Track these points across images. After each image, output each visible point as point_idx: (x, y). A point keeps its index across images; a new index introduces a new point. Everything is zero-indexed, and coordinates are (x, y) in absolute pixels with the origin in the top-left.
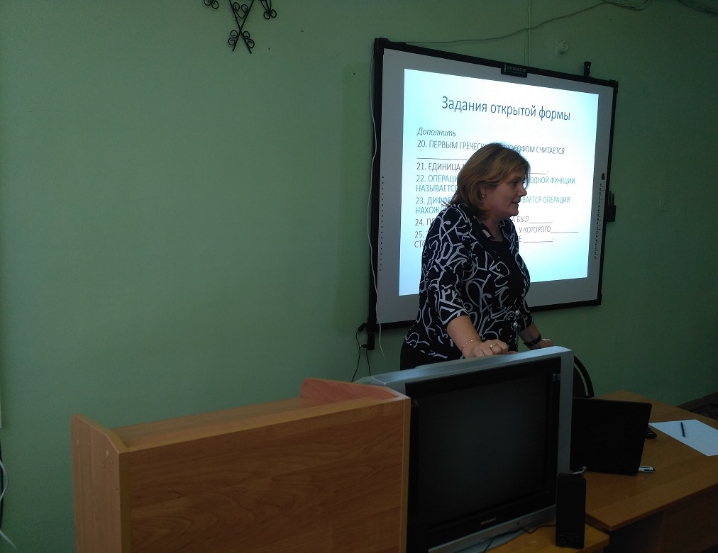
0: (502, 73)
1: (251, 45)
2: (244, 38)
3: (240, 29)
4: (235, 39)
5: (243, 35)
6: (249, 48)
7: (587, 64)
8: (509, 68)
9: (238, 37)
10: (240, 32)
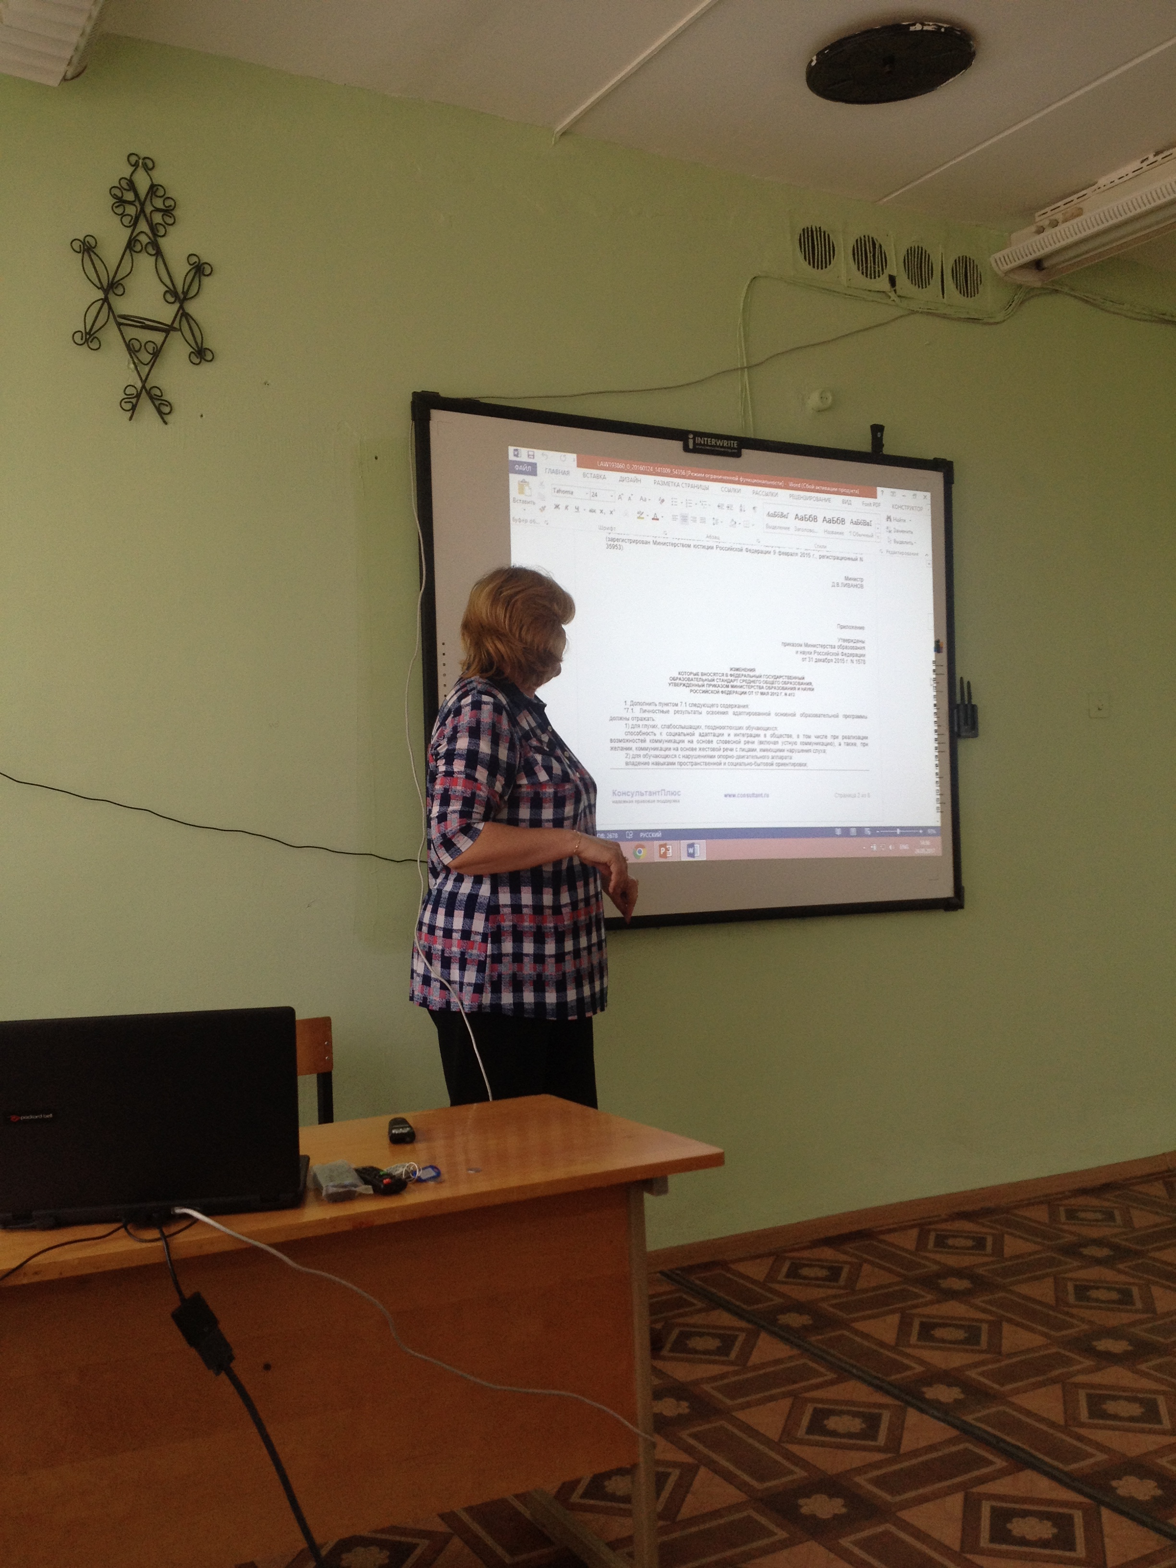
0: (686, 449)
1: (166, 409)
2: (152, 398)
3: (144, 382)
4: (134, 401)
5: (149, 393)
6: (161, 413)
7: (877, 430)
9: (138, 396)
10: (144, 387)
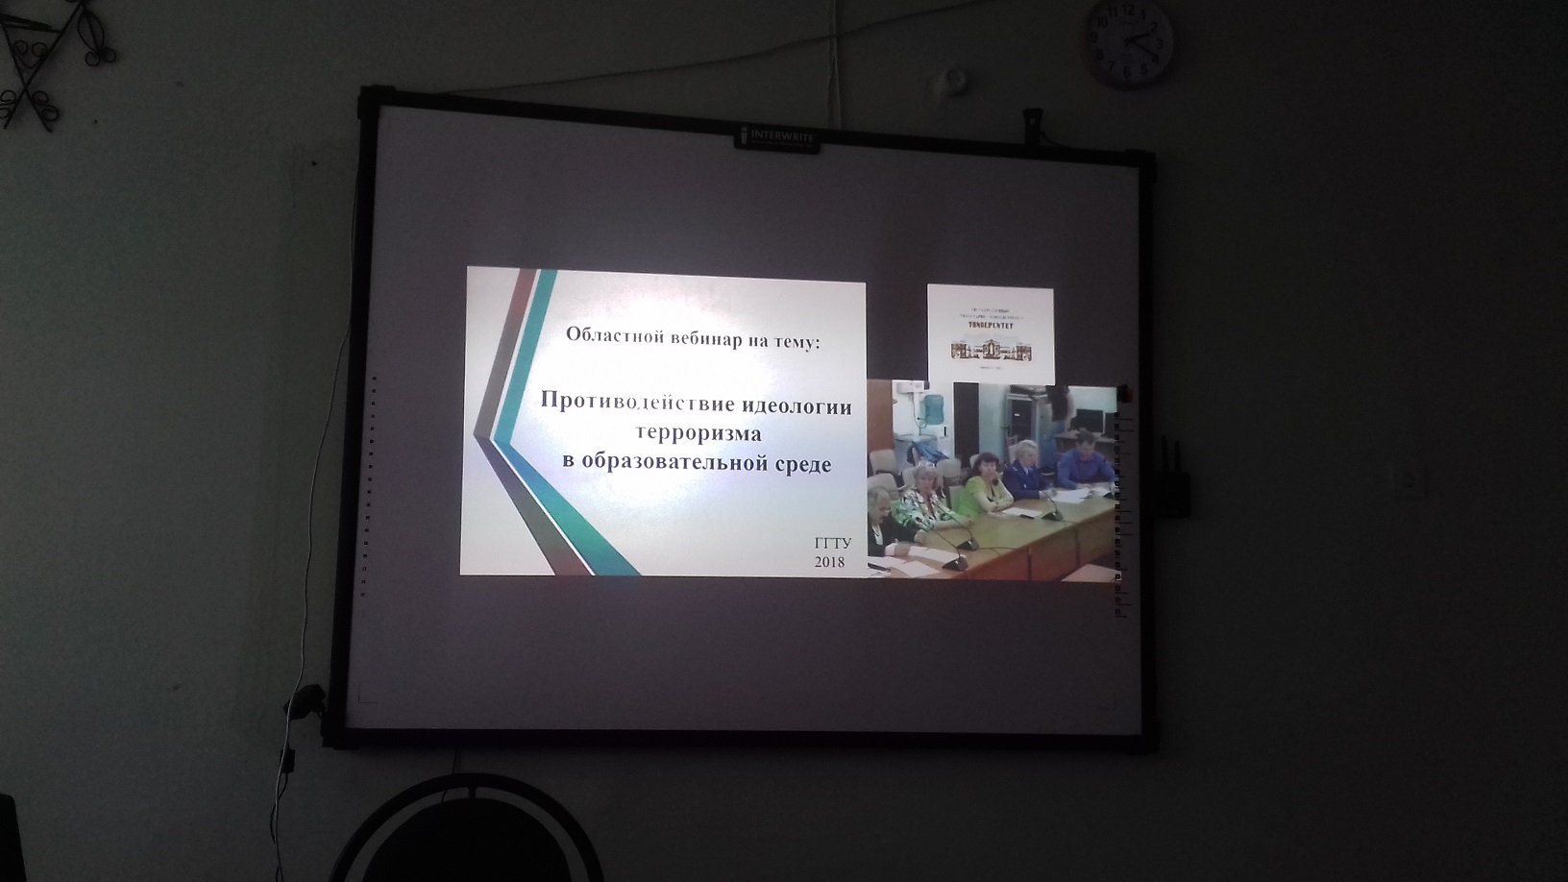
0: (738, 145)
1: (52, 116)
2: (35, 104)
3: (26, 85)
4: (11, 107)
5: (31, 98)
6: (45, 121)
7: (1033, 115)
8: (756, 133)
9: (17, 102)
10: (25, 90)
